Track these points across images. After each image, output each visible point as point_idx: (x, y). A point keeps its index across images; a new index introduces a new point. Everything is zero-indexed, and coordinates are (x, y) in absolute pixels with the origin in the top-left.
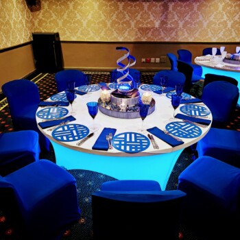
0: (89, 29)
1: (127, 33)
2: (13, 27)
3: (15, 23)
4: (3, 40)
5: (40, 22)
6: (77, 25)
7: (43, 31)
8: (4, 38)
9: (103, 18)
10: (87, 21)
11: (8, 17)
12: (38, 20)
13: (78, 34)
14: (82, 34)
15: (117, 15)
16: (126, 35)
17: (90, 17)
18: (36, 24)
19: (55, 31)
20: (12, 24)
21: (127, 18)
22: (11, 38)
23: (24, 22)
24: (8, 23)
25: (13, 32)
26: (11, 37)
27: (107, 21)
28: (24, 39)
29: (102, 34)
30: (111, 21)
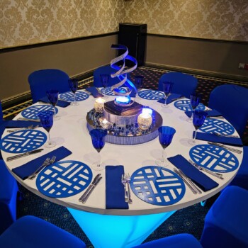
0: (181, 22)
1: (226, 29)
2: (98, 16)
3: (102, 11)
4: (83, 29)
5: (132, 12)
6: (168, 16)
7: (132, 22)
8: (85, 26)
9: (200, 9)
10: (179, 12)
11: (94, 5)
12: (129, 10)
13: (167, 27)
14: (171, 27)
15: (218, 6)
16: (224, 31)
17: (184, 8)
18: (127, 15)
19: (144, 23)
20: (98, 13)
21: (231, 9)
22: (93, 27)
23: (113, 11)
24: (93, 12)
25: (98, 20)
26: (94, 25)
27: (203, 13)
28: (109, 29)
29: (195, 29)
30: (208, 13)
